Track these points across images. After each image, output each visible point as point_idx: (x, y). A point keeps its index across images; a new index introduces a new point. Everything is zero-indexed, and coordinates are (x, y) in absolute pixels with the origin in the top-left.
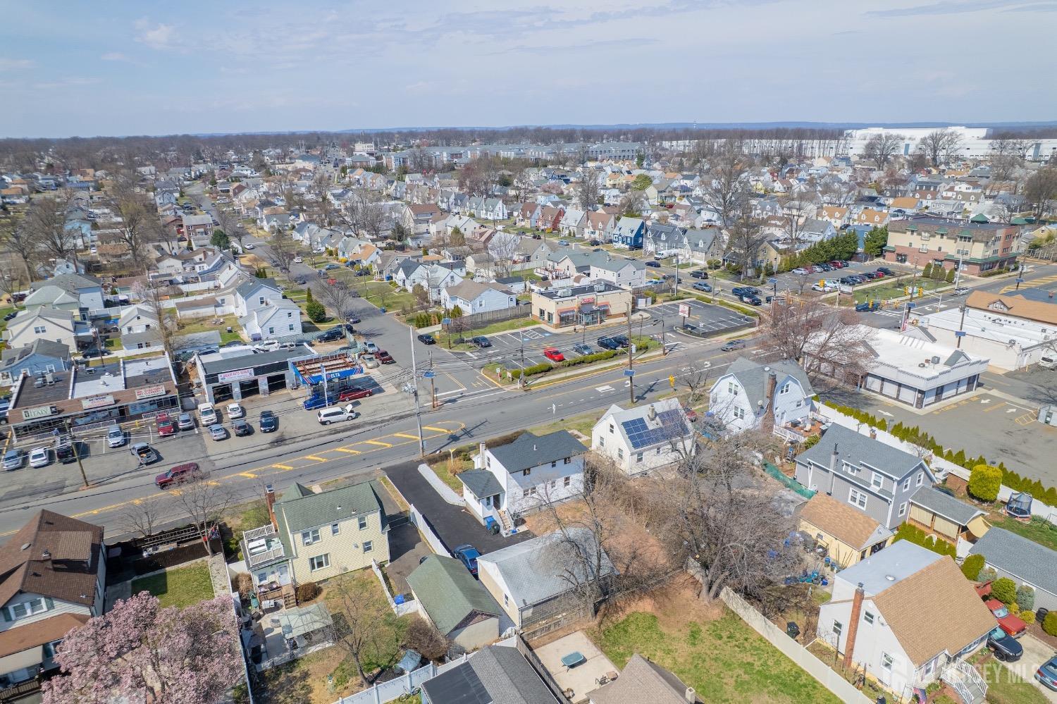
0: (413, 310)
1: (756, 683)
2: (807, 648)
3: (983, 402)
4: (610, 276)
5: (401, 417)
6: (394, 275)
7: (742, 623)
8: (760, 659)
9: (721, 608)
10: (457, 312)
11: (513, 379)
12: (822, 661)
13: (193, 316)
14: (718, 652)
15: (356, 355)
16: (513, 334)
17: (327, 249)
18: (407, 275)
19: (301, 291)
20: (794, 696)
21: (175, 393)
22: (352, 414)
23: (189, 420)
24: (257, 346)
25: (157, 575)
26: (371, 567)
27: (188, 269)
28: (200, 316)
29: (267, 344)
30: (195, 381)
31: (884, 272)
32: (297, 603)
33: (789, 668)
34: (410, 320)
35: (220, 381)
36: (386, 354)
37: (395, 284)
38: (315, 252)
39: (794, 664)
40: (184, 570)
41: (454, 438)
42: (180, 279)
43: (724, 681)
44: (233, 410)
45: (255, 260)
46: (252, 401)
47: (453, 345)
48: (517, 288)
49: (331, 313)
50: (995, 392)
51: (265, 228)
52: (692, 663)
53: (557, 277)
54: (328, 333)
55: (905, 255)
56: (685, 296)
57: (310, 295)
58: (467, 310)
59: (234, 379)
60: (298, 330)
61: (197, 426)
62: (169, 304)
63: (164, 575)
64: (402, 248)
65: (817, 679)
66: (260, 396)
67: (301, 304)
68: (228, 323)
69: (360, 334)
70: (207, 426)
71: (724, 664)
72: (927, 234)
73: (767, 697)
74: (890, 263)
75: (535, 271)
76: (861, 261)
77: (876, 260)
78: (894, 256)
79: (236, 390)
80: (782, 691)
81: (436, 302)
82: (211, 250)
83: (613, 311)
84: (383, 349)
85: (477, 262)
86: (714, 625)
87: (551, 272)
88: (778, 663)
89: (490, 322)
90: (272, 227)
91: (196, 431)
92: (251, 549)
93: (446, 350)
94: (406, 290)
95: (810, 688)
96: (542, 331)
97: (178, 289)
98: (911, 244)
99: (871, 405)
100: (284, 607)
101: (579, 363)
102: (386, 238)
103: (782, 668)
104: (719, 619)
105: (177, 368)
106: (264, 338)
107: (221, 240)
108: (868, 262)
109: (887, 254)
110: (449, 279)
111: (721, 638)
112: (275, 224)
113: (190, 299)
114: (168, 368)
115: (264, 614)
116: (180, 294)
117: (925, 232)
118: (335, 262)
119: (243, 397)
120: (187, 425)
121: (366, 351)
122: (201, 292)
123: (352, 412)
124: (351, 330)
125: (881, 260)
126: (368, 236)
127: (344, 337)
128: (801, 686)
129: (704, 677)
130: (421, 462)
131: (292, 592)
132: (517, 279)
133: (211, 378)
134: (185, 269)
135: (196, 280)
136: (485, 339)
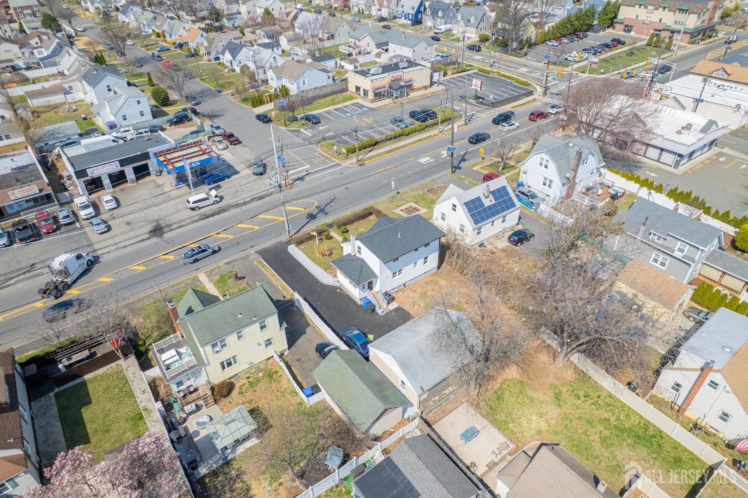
0: (245, 90)
1: (616, 438)
2: (647, 401)
3: (721, 159)
4: (407, 52)
5: (260, 198)
6: (221, 56)
7: (593, 382)
8: (614, 414)
9: (573, 369)
10: (285, 91)
11: (347, 155)
12: (661, 411)
13: (45, 104)
14: (580, 411)
15: (206, 137)
16: (336, 110)
17: (154, 31)
18: (234, 57)
19: (140, 75)
20: (648, 447)
21: (49, 190)
22: (217, 199)
23: (68, 216)
24: (115, 134)
25: (77, 384)
26: (273, 357)
27: (27, 54)
28: (52, 103)
29: (123, 132)
30: (65, 174)
31: (618, 42)
32: (215, 401)
33: (638, 420)
34: (245, 100)
35: (89, 175)
36: (232, 135)
37: (224, 65)
38: (144, 34)
39: (641, 417)
40: (101, 376)
41: (312, 217)
42: (21, 64)
43: (591, 438)
44: (107, 202)
45: (90, 43)
46: (122, 190)
47: (288, 123)
48: (330, 64)
49: (173, 96)
50: (726, 150)
51: (91, 10)
52: (562, 424)
53: (360, 53)
54: (176, 117)
55: (631, 26)
56: (468, 68)
57: (150, 80)
58: (293, 89)
59: (103, 172)
60: (149, 116)
61: (78, 220)
62: (17, 91)
63: (84, 383)
64: (221, 29)
65: (662, 429)
66: (129, 185)
67: (143, 88)
68: (81, 110)
69: (204, 116)
70: (88, 219)
71: (587, 422)
72: (652, 8)
73: (627, 449)
74: (619, 33)
75: (340, 47)
76: (596, 32)
77: (608, 30)
78: (622, 27)
79: (106, 181)
80: (638, 443)
81: (263, 81)
82: (45, 34)
83: (415, 86)
84: (229, 131)
85: (290, 41)
86: (571, 385)
87: (354, 49)
88: (628, 416)
89: (315, 98)
90: (97, 8)
91: (77, 225)
92: (164, 361)
93: (283, 128)
94: (234, 71)
95: (658, 438)
96: (361, 106)
97: (23, 75)
98: (637, 16)
99: (641, 167)
100: (204, 407)
101: (399, 136)
102: (204, 19)
103: (632, 421)
104: (574, 380)
105: (43, 161)
106: (118, 125)
107: (51, 23)
108: (601, 33)
109: (616, 25)
110: (272, 60)
111: (579, 398)
112: (100, 6)
113: (38, 87)
114: (35, 164)
115: (188, 416)
116: (25, 81)
117: (651, 5)
118: (165, 44)
119: (114, 187)
120: (67, 221)
121: (213, 133)
122: (46, 79)
123: (216, 196)
124: (195, 112)
125: (610, 30)
126: (187, 17)
127: (191, 120)
128: (651, 437)
129: (575, 437)
130: (289, 243)
131: (209, 393)
132: (328, 56)
133: (81, 174)
134: (23, 53)
135: (38, 66)
136: (314, 117)
